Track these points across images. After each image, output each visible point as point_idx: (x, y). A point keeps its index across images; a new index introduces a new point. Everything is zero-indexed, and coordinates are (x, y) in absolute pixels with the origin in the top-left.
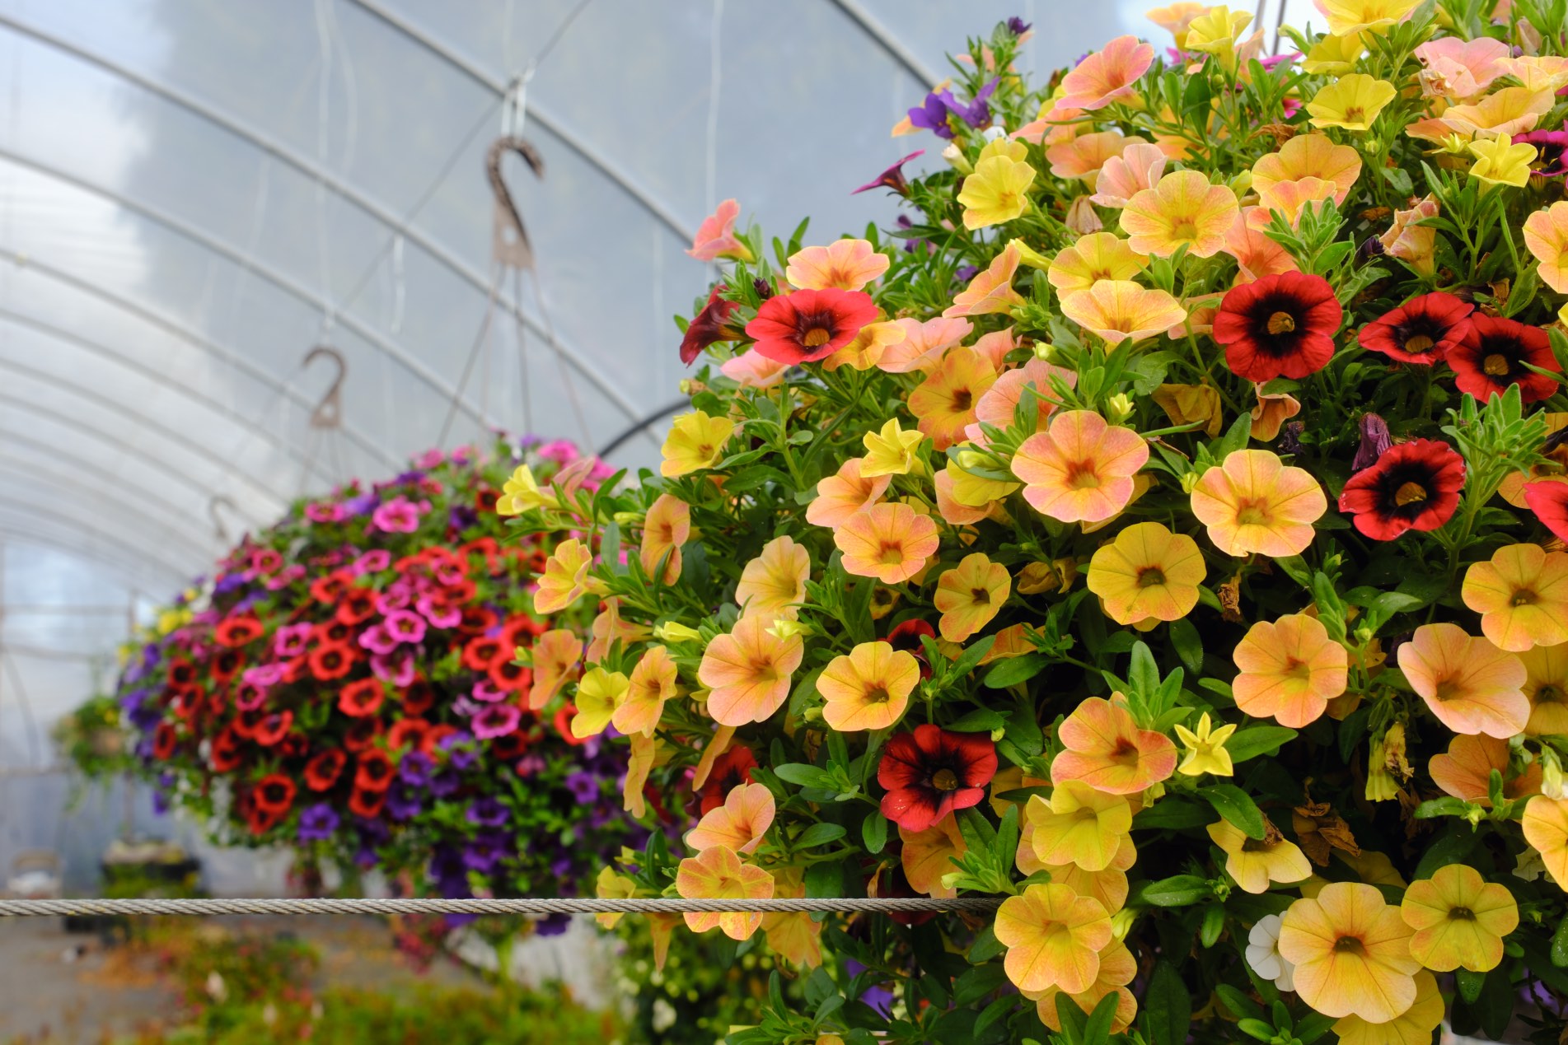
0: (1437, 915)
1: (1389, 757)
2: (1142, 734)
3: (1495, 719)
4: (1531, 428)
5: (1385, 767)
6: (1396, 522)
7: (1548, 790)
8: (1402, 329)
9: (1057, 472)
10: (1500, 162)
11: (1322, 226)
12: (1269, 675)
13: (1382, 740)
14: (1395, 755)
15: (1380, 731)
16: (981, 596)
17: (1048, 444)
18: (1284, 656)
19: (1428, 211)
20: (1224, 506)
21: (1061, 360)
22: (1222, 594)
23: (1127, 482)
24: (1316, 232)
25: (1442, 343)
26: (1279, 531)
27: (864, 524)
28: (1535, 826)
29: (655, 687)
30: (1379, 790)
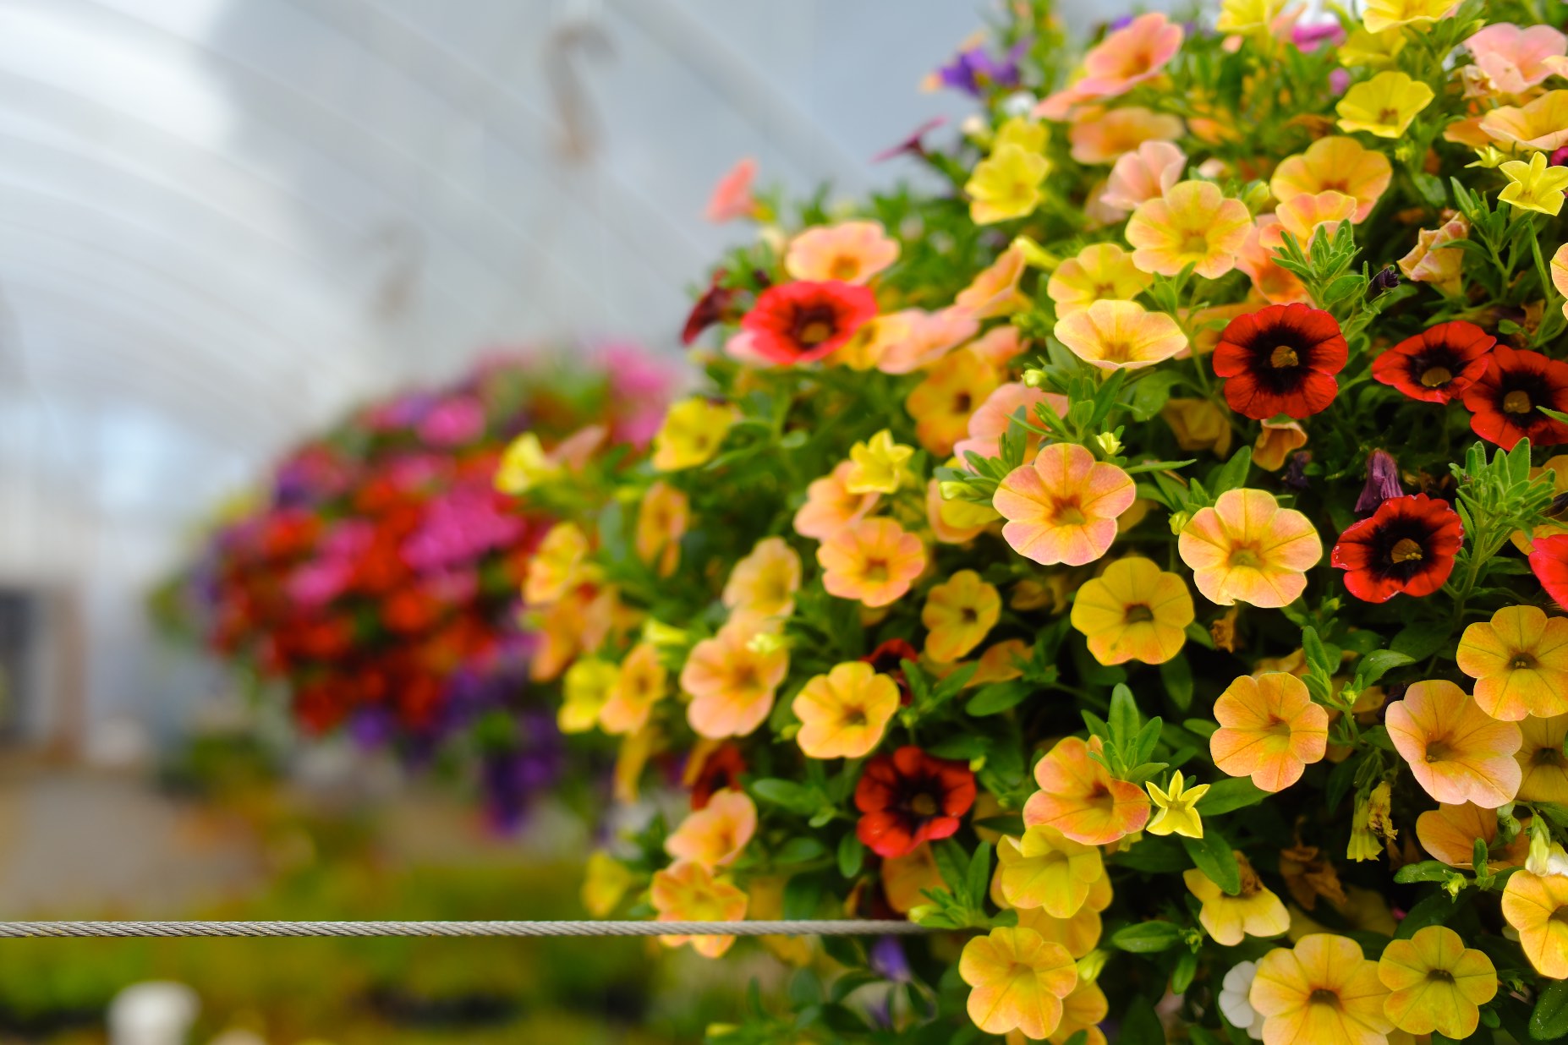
0: (1414, 976)
1: (1372, 818)
2: (1116, 783)
3: (1486, 787)
4: (1538, 490)
5: (1368, 827)
6: (1387, 582)
7: (1532, 866)
8: (1420, 361)
9: (1042, 508)
10: (1535, 184)
11: (1335, 255)
12: (1249, 731)
13: (1367, 798)
14: (1378, 816)
15: (1367, 789)
16: (970, 615)
17: (1033, 478)
18: (1266, 713)
19: (1456, 231)
20: (1214, 548)
21: (1052, 386)
22: (1215, 631)
23: (1111, 524)
24: (1327, 261)
25: (1459, 380)
26: (1271, 578)
27: (851, 538)
28: (1515, 903)
29: (642, 685)
30: (1361, 849)
